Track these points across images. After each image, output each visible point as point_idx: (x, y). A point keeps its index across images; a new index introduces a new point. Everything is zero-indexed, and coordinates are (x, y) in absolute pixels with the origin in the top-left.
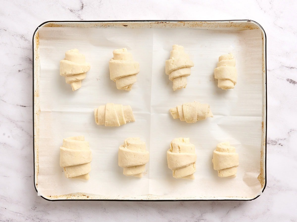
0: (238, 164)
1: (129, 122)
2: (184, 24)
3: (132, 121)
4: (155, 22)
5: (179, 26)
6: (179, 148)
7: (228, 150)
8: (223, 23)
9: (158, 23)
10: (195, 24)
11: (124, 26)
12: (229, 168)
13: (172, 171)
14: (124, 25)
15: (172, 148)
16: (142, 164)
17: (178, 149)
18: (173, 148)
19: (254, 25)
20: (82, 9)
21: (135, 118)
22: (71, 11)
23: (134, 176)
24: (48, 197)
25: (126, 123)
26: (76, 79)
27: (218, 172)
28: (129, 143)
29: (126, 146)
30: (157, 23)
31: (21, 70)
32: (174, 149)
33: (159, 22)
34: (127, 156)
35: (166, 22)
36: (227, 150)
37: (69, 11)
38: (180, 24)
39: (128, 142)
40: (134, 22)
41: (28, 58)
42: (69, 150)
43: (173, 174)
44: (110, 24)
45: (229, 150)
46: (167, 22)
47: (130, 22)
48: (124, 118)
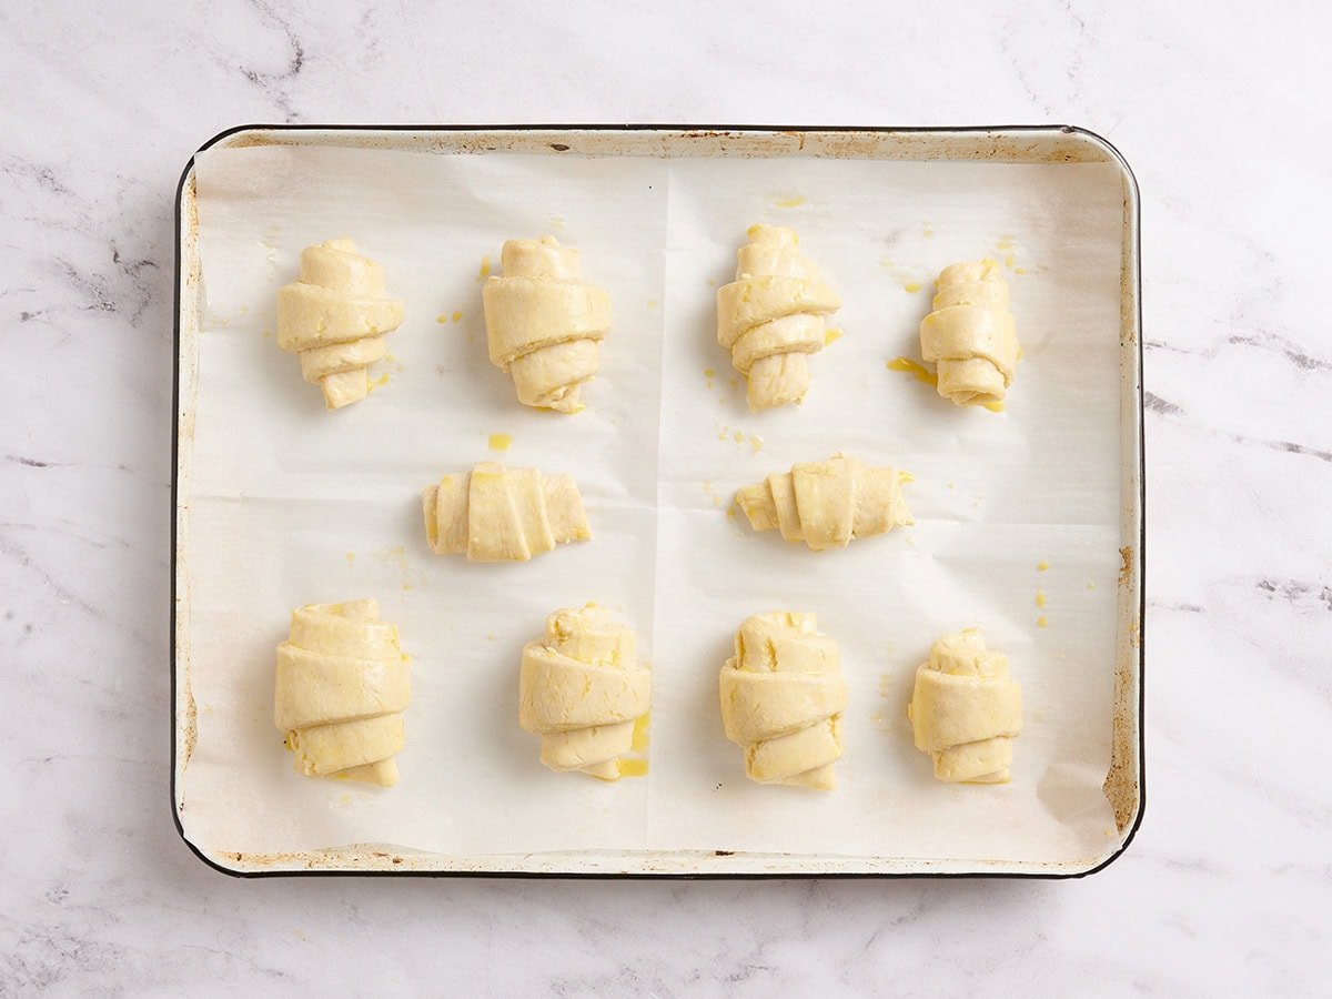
0: (1016, 726)
1: (568, 541)
2: (802, 143)
3: (579, 539)
4: (683, 132)
5: (781, 150)
6: (773, 653)
7: (977, 667)
8: (962, 139)
9: (696, 136)
10: (848, 139)
11: (556, 147)
12: (980, 741)
13: (742, 749)
14: (553, 146)
15: (743, 651)
16: (618, 718)
17: (768, 659)
18: (747, 651)
19: (1088, 149)
20: (297, 69)
21: (589, 525)
22: (252, 77)
23: (583, 771)
24: (230, 861)
25: (552, 544)
26: (343, 361)
27: (936, 758)
28: (569, 629)
29: (555, 642)
30: (693, 136)
31: (31, 312)
32: (747, 655)
33: (699, 132)
34: (559, 687)
35: (727, 134)
36: (974, 668)
37: (243, 78)
38: (786, 141)
39: (561, 623)
40: (595, 131)
41: (66, 264)
42: (310, 655)
43: (747, 763)
44: (498, 138)
45: (980, 665)
46: (733, 133)
47: (581, 131)
48: (547, 526)
